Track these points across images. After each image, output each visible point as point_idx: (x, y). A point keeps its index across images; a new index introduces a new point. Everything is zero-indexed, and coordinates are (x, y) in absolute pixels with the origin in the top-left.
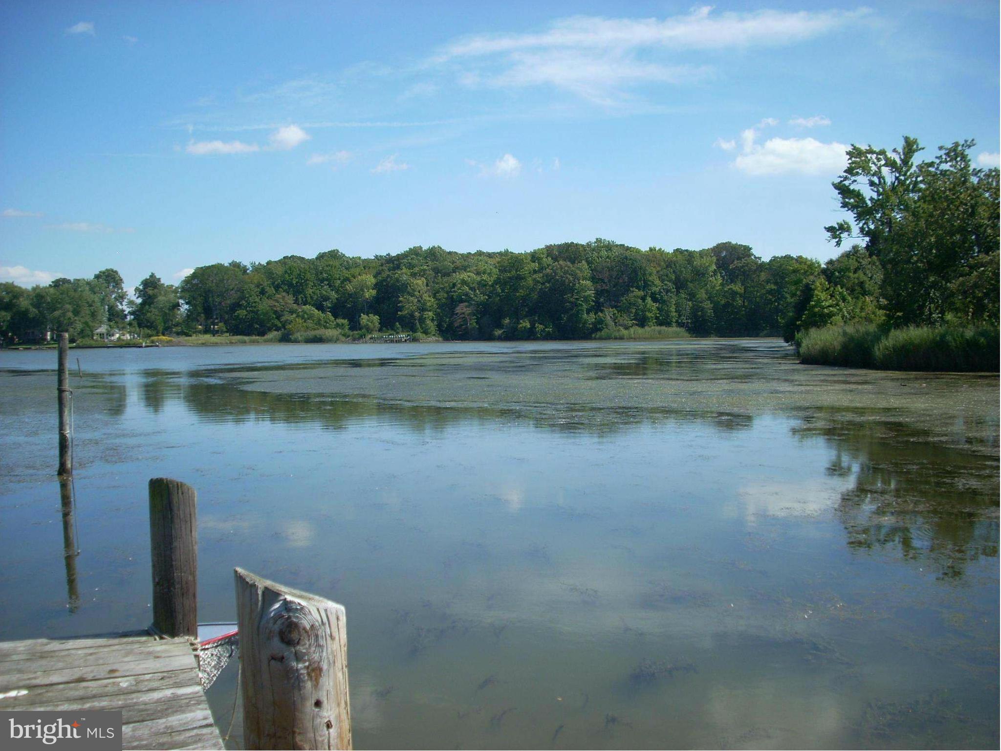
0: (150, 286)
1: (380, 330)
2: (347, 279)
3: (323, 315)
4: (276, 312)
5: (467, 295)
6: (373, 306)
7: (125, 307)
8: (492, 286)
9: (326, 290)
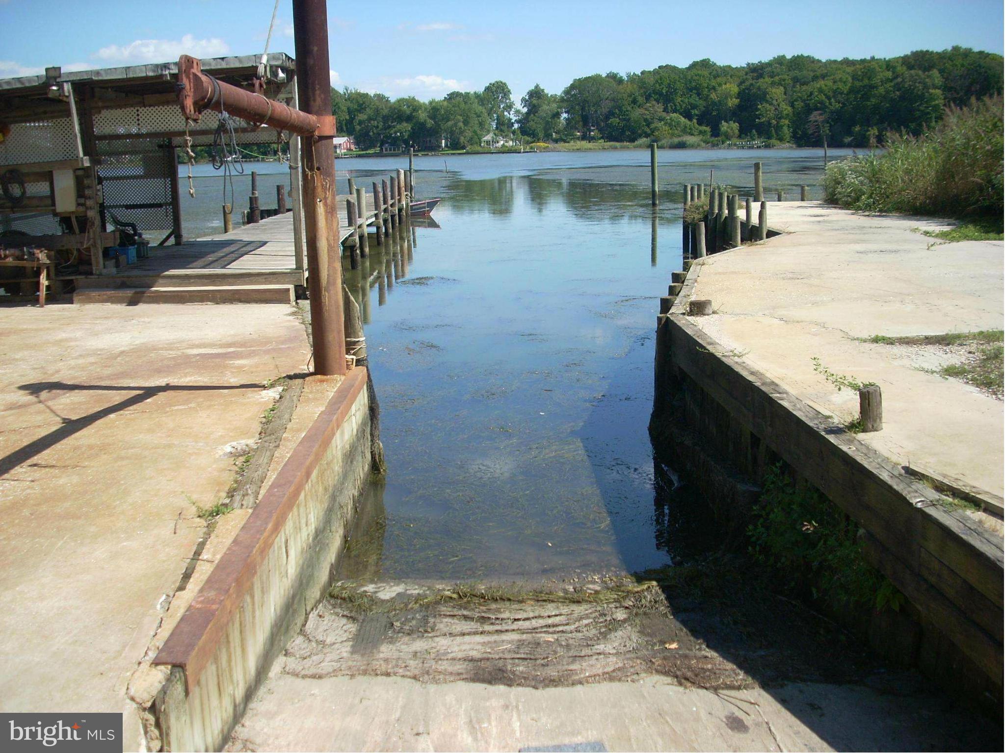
0: (536, 96)
1: (740, 137)
2: (714, 88)
3: (689, 123)
4: (646, 120)
5: (822, 103)
6: (735, 114)
7: (512, 116)
8: (847, 94)
9: (695, 99)
